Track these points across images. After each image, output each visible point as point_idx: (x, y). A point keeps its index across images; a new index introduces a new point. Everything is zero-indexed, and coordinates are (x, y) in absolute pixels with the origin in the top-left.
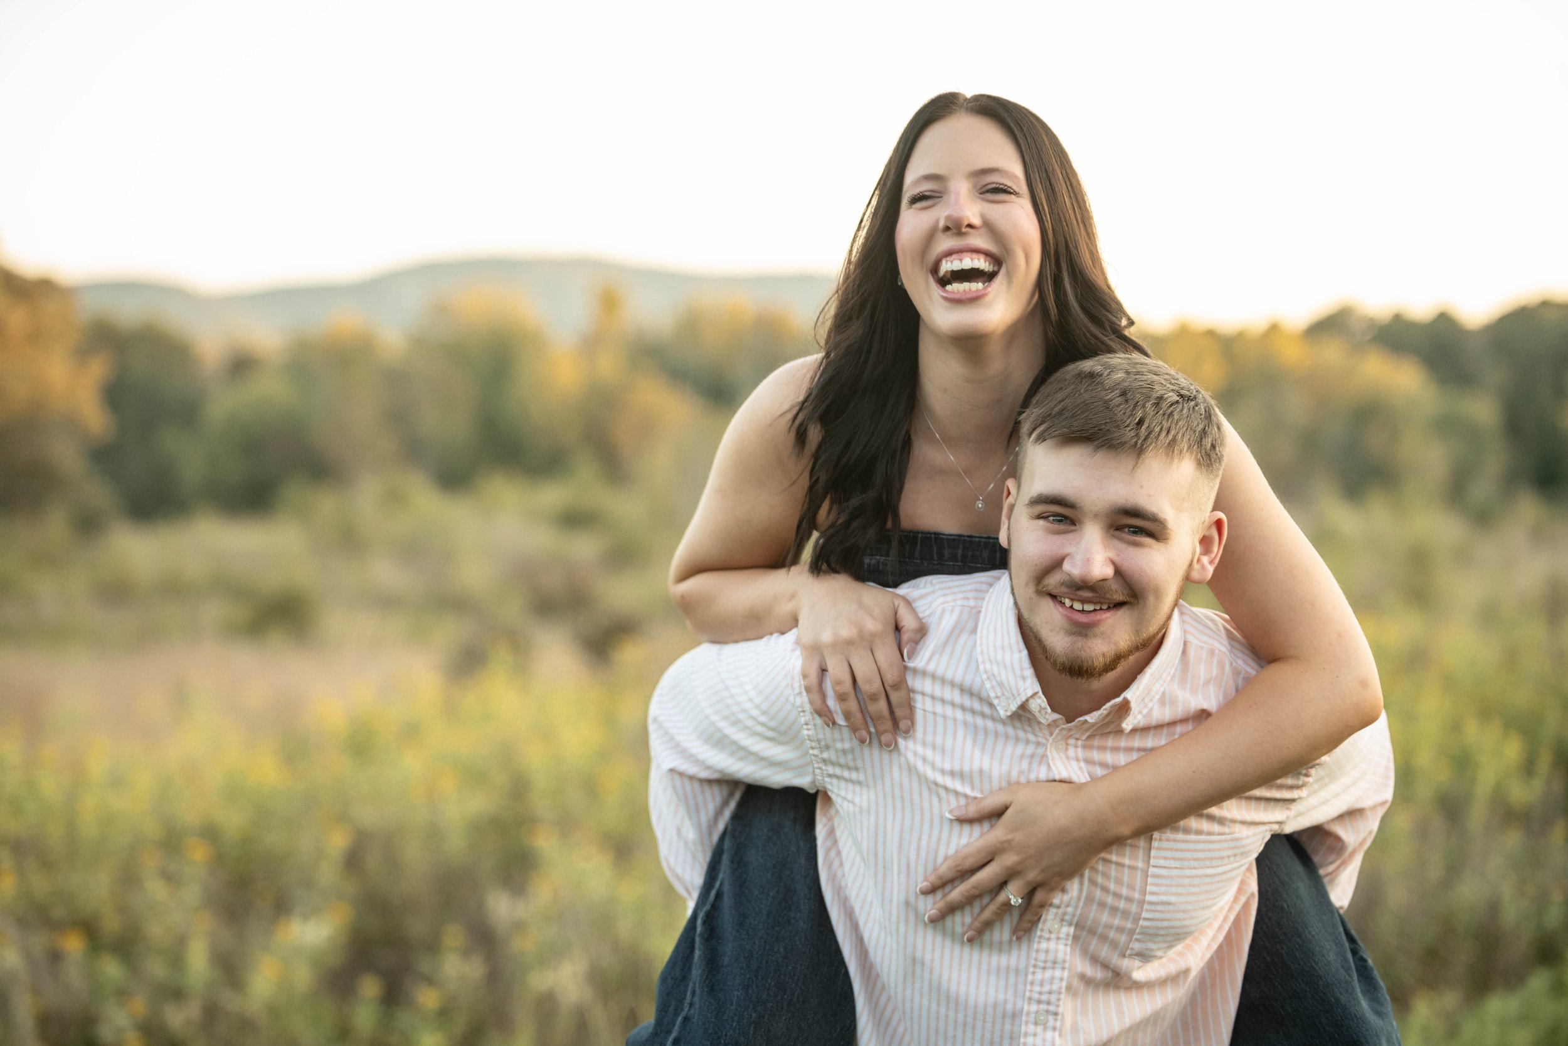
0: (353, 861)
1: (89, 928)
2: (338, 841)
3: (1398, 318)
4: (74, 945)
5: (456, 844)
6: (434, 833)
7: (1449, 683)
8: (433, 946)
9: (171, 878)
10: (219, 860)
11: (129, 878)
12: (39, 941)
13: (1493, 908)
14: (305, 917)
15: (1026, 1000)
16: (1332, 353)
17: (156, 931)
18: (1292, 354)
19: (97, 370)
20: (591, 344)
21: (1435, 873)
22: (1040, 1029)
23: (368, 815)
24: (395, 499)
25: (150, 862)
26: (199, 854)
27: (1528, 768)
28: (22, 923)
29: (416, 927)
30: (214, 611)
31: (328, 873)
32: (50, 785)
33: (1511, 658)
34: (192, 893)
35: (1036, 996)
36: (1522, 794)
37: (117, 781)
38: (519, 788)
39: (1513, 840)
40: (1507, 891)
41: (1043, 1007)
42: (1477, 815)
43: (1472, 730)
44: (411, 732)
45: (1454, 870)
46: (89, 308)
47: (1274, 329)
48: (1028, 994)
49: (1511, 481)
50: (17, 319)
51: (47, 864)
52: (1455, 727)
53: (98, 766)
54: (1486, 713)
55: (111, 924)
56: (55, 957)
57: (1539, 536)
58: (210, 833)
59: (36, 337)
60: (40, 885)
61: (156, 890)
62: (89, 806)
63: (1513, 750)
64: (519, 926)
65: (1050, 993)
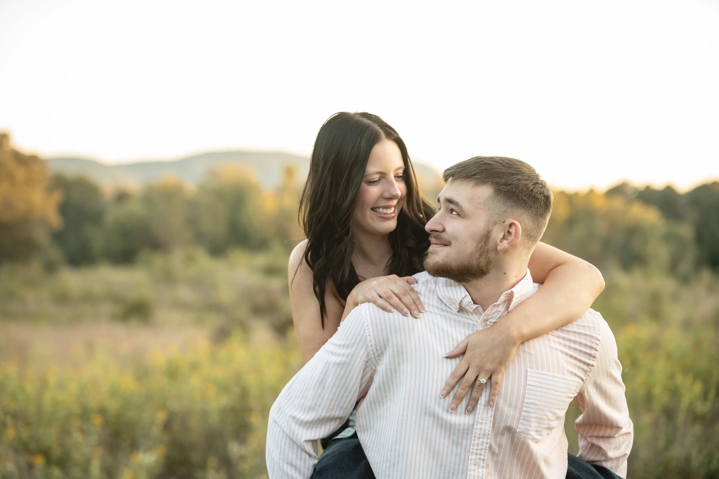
0: (167, 426)
1: (46, 453)
2: (161, 417)
3: (648, 188)
4: (39, 461)
5: (214, 419)
6: (205, 414)
7: (669, 356)
8: (203, 466)
9: (83, 431)
10: (106, 423)
11: (65, 431)
12: (23, 459)
13: (688, 460)
14: (145, 451)
15: (470, 453)
16: (618, 203)
17: (77, 456)
18: (600, 203)
19: (56, 197)
20: (281, 191)
21: (661, 443)
22: (476, 467)
23: (175, 405)
24: (190, 260)
25: (75, 424)
26: (97, 421)
27: (705, 396)
28: (16, 450)
29: (196, 457)
30: (107, 308)
31: (156, 431)
32: (30, 388)
33: (697, 345)
34: (93, 439)
35: (475, 451)
36: (702, 408)
37: (61, 386)
38: (244, 394)
39: (697, 429)
40: (694, 453)
41: (478, 456)
42: (681, 418)
43: (679, 379)
44: (195, 367)
45: (670, 442)
46: (54, 169)
47: (591, 192)
48: (471, 450)
49: (698, 265)
50: (20, 173)
51: (28, 424)
52: (672, 376)
53: (52, 380)
54: (686, 370)
55: (56, 452)
56: (31, 466)
57: (711, 289)
58: (102, 411)
59: (29, 182)
60: (25, 434)
61: (77, 436)
62: (47, 398)
63: (698, 388)
64: (243, 458)
65: (481, 450)
